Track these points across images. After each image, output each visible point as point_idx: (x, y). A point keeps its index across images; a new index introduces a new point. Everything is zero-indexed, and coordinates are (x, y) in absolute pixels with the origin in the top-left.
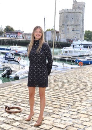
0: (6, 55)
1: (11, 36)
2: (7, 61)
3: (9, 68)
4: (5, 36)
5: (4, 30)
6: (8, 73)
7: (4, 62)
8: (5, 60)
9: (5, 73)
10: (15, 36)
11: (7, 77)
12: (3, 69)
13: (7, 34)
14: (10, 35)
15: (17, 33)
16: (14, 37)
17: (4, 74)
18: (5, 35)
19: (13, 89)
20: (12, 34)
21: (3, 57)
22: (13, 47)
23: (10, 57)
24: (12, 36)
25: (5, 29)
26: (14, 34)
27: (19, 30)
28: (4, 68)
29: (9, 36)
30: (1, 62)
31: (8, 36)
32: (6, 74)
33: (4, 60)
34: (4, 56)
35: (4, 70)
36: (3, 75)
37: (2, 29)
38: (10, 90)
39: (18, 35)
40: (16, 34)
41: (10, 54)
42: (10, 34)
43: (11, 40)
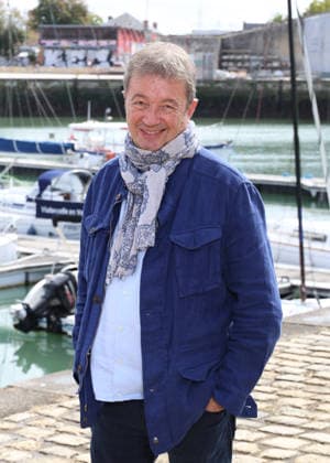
0: (44, 185)
1: (72, 55)
2: (49, 222)
3: (58, 267)
4: (32, 59)
5: (26, 18)
6: (56, 302)
7: (33, 232)
8: (40, 214)
9: (32, 306)
10: (102, 55)
11: (48, 330)
12: (20, 279)
13: (49, 43)
14: (63, 49)
15: (110, 33)
16: (96, 62)
17: (28, 308)
18: (37, 50)
19: (62, 426)
20: (82, 43)
21: (22, 200)
22: (87, 130)
23: (67, 196)
24: (81, 55)
25: (36, 13)
26: (93, 43)
27: (126, 16)
28: (27, 271)
29: (64, 57)
30: (12, 229)
31: (51, 56)
32: (40, 307)
33: (28, 216)
34: (30, 188)
35: (28, 285)
36: (24, 314)
37: (17, 14)
38: (46, 433)
39: (120, 50)
40: (104, 43)
41: (66, 176)
42: (64, 43)
43: (76, 81)
